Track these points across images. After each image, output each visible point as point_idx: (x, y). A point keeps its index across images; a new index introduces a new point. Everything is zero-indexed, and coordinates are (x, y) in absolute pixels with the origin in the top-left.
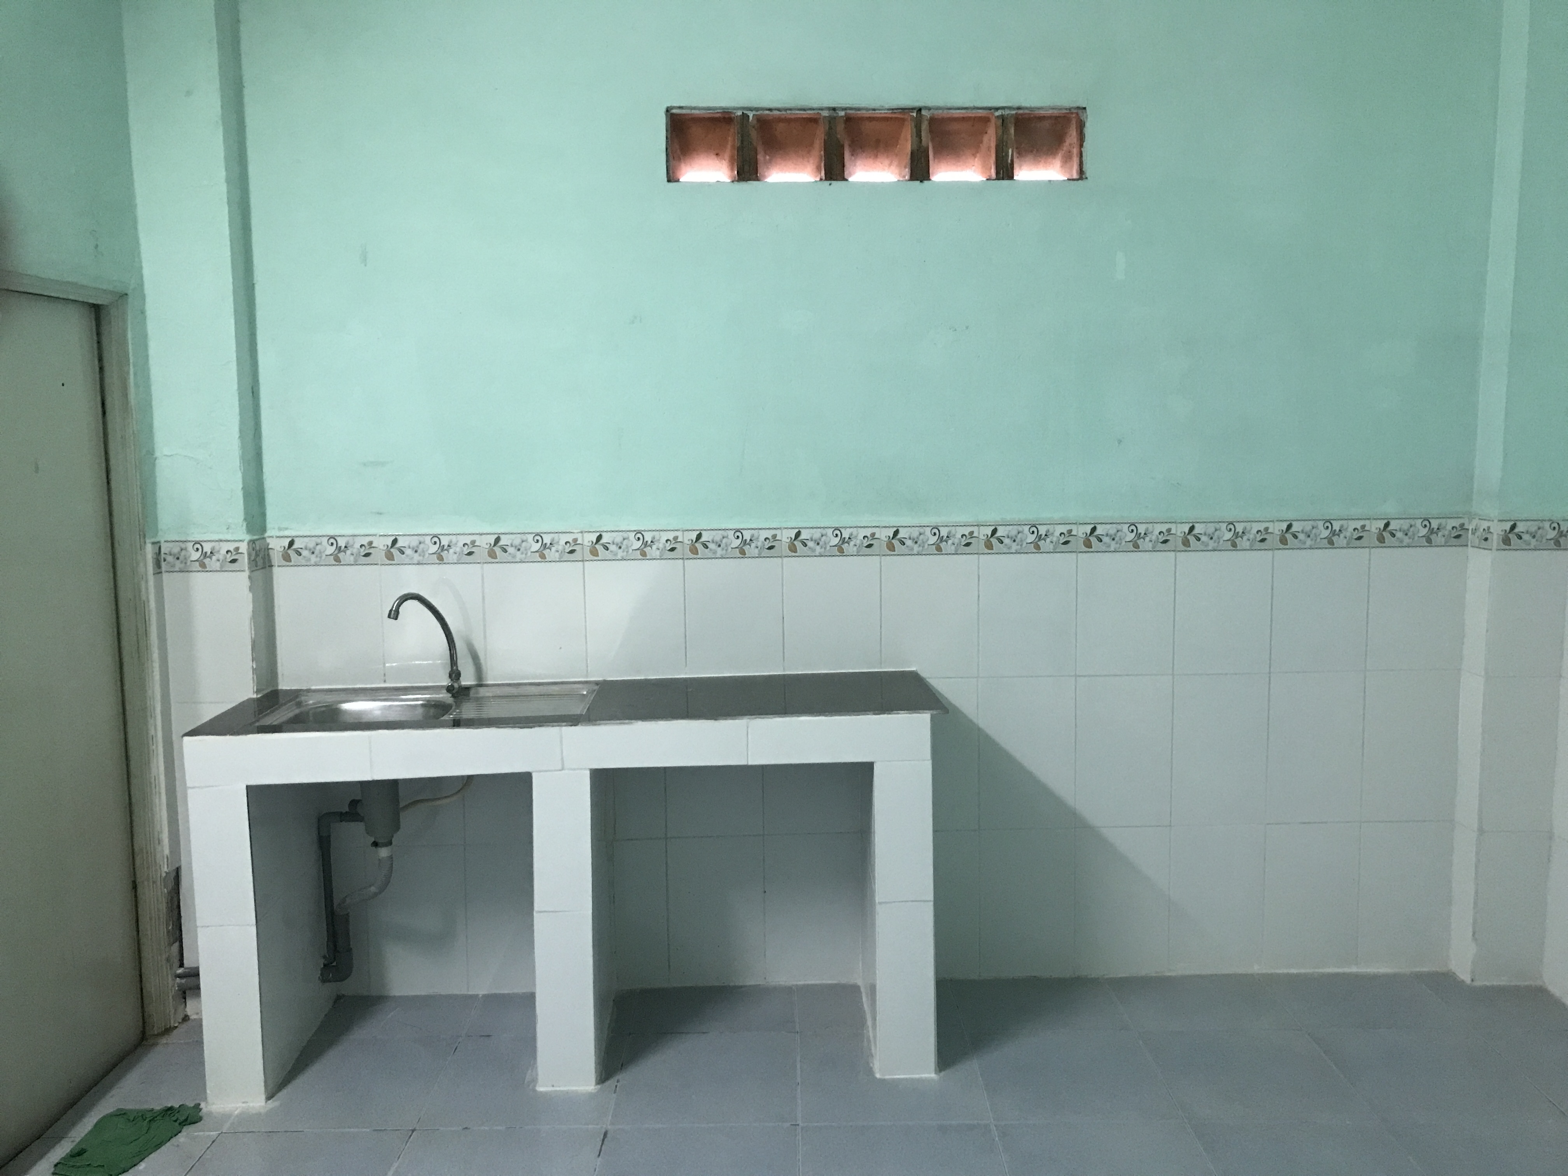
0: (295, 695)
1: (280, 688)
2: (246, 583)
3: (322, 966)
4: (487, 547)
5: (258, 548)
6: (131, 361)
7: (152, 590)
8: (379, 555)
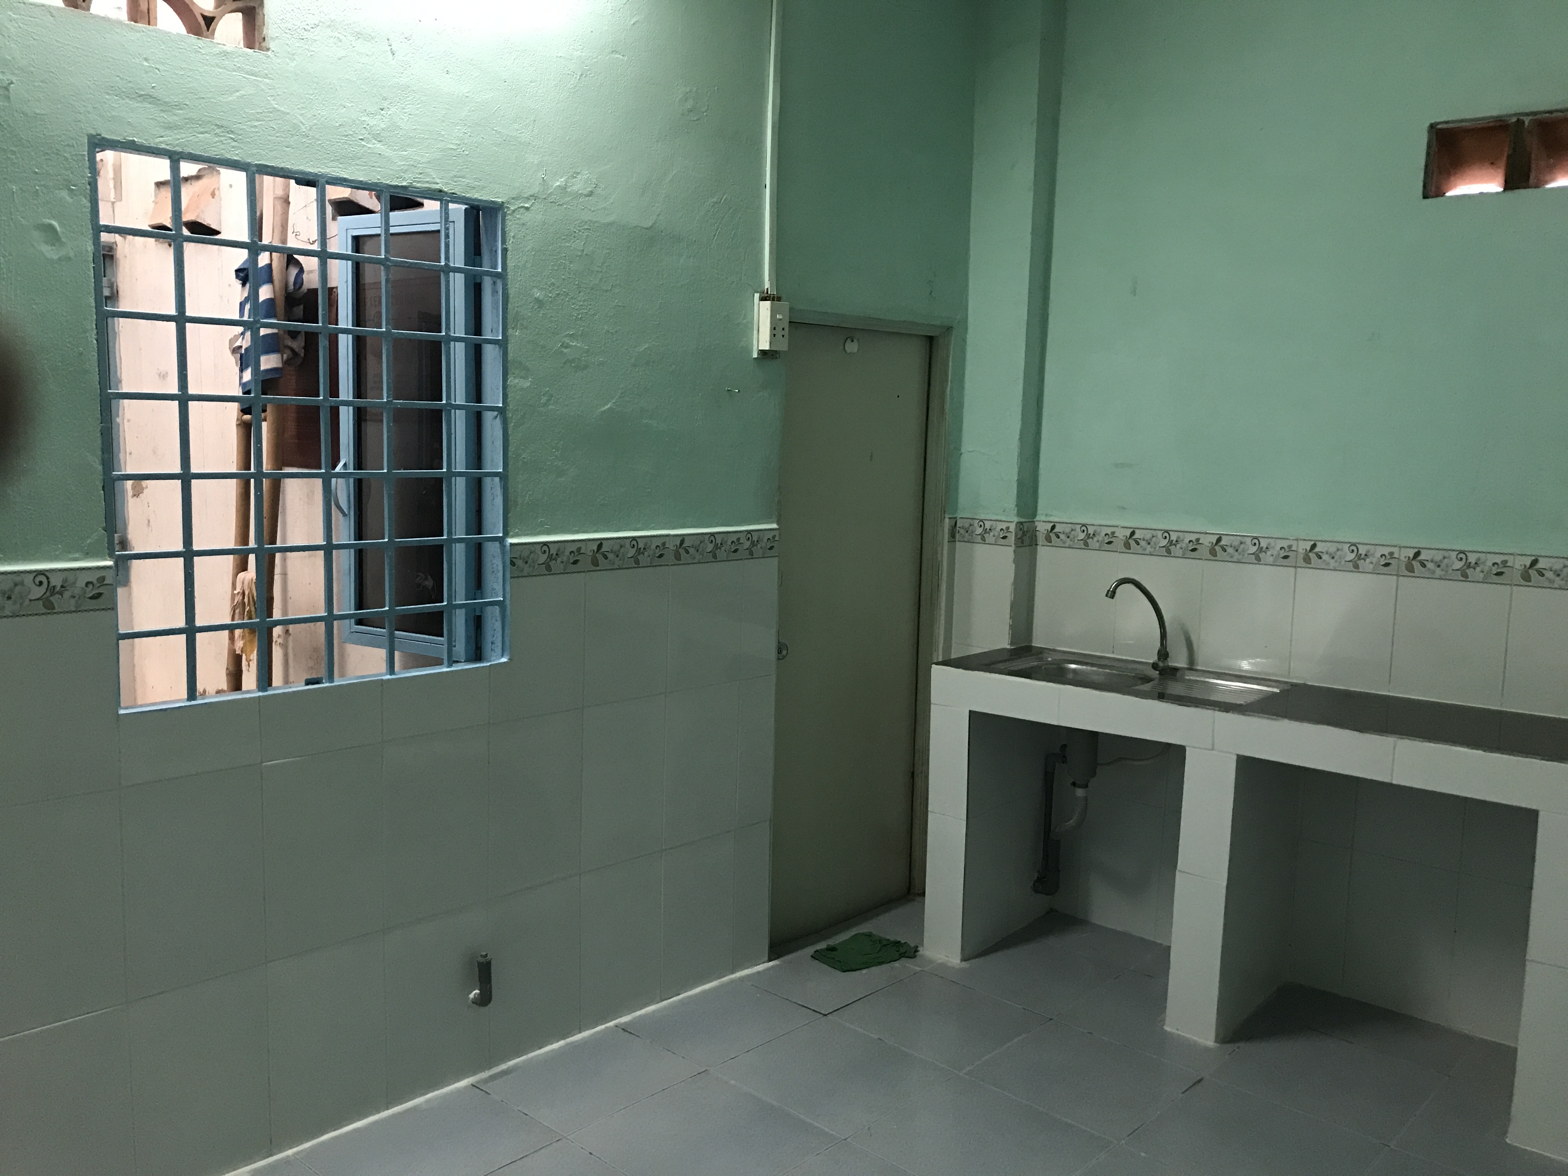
0: (1041, 651)
1: (1033, 645)
2: (1011, 556)
3: (1036, 878)
4: (1210, 545)
5: (1025, 529)
6: (950, 379)
7: (945, 552)
8: (1119, 544)
